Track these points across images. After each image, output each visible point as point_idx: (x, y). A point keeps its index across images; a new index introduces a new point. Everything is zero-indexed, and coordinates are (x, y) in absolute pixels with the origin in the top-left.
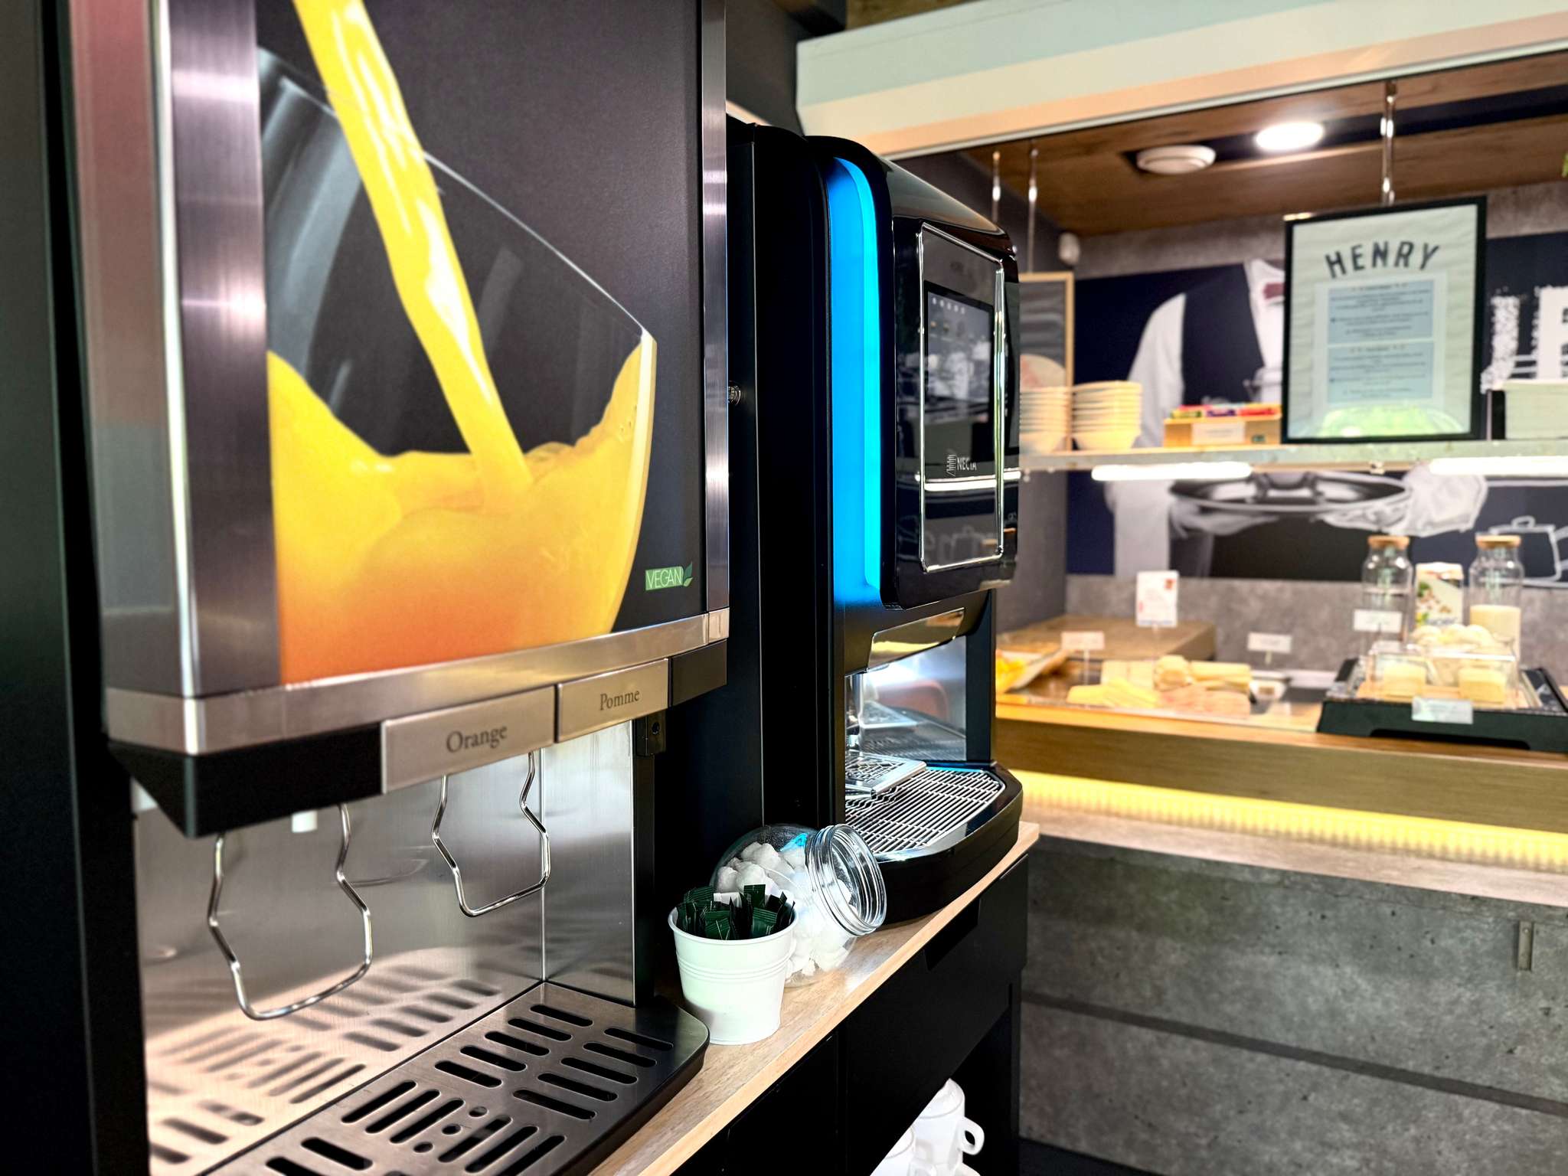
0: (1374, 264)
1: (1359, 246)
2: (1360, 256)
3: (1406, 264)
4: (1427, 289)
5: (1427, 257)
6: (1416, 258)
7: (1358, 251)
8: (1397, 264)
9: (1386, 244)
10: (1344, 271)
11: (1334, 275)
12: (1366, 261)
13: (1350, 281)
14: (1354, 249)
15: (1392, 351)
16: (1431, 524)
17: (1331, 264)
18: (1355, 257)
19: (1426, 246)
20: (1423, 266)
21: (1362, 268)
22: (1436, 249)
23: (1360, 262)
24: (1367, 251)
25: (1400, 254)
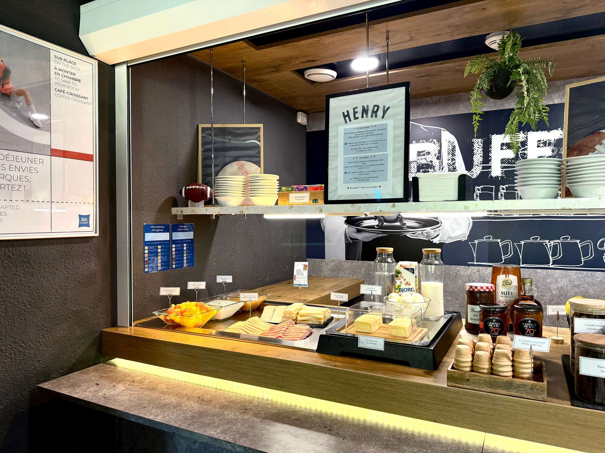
0: (362, 117)
1: (357, 108)
2: (357, 112)
3: (376, 117)
4: (384, 128)
5: (384, 112)
6: (380, 113)
7: (356, 110)
8: (372, 117)
9: (368, 106)
10: (350, 121)
11: (346, 122)
12: (359, 115)
13: (353, 125)
14: (354, 109)
15: (370, 159)
16: (450, 238)
17: (345, 117)
18: (355, 113)
19: (384, 107)
20: (383, 117)
21: (358, 118)
22: (389, 108)
23: (357, 115)
24: (360, 110)
25: (373, 112)
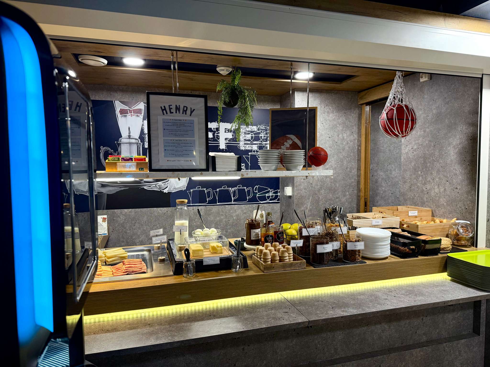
0: (176, 112)
1: (171, 105)
2: (172, 108)
3: (186, 114)
4: (192, 123)
5: (192, 112)
6: (189, 112)
8: (183, 113)
9: (179, 106)
10: (167, 113)
11: (164, 114)
13: (169, 117)
14: (169, 106)
15: (183, 142)
16: (175, 188)
17: (163, 110)
18: (170, 109)
19: (191, 108)
20: (191, 115)
21: (173, 113)
22: (194, 110)
23: (172, 111)
24: (174, 107)
25: (184, 110)
